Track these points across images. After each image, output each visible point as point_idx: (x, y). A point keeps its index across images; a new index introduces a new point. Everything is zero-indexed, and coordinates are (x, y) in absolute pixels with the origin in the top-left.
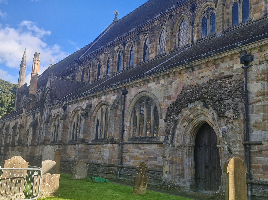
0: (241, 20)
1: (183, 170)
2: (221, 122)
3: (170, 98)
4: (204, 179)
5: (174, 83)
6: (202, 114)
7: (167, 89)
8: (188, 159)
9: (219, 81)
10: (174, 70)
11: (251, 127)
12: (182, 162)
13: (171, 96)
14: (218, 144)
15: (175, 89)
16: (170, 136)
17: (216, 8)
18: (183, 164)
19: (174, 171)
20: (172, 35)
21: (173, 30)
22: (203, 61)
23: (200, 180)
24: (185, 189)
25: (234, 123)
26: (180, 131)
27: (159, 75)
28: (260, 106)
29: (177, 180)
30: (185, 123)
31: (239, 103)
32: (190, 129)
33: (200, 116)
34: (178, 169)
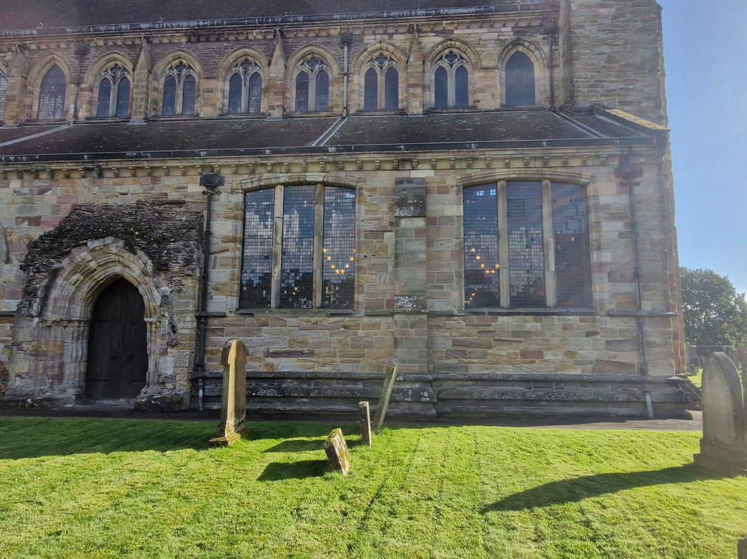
0: (179, 109)
1: (61, 366)
2: (160, 280)
3: (36, 221)
4: (105, 381)
5: (49, 193)
6: (119, 261)
7: (28, 203)
8: (76, 346)
9: (158, 207)
10: (54, 167)
11: (210, 290)
12: (61, 352)
13: (39, 218)
14: (147, 317)
15: (54, 206)
16: (38, 300)
17: (133, 70)
18: (62, 355)
19: (41, 371)
20: (24, 89)
21: (26, 79)
22: (125, 165)
23: (98, 383)
24: (66, 403)
25: (184, 282)
26: (62, 291)
27: (8, 169)
28: (227, 257)
29: (45, 388)
30: (75, 277)
31: (196, 250)
32: (85, 288)
33: (112, 264)
34: (50, 365)
